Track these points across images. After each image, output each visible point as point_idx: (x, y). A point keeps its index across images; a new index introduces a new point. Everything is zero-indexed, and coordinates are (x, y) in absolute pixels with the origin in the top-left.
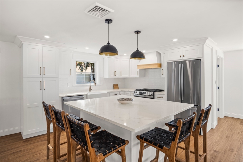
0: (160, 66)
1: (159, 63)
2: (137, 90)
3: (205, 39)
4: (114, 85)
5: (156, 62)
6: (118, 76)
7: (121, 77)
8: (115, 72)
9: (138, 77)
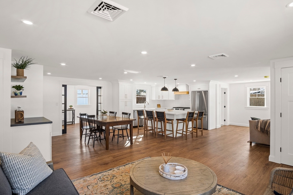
0: (188, 93)
1: (188, 91)
2: (173, 108)
3: (209, 81)
4: (158, 105)
5: (186, 91)
6: (161, 99)
7: (163, 99)
8: (159, 96)
9: (174, 99)
